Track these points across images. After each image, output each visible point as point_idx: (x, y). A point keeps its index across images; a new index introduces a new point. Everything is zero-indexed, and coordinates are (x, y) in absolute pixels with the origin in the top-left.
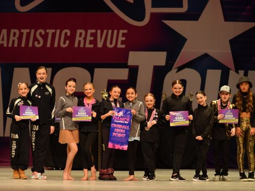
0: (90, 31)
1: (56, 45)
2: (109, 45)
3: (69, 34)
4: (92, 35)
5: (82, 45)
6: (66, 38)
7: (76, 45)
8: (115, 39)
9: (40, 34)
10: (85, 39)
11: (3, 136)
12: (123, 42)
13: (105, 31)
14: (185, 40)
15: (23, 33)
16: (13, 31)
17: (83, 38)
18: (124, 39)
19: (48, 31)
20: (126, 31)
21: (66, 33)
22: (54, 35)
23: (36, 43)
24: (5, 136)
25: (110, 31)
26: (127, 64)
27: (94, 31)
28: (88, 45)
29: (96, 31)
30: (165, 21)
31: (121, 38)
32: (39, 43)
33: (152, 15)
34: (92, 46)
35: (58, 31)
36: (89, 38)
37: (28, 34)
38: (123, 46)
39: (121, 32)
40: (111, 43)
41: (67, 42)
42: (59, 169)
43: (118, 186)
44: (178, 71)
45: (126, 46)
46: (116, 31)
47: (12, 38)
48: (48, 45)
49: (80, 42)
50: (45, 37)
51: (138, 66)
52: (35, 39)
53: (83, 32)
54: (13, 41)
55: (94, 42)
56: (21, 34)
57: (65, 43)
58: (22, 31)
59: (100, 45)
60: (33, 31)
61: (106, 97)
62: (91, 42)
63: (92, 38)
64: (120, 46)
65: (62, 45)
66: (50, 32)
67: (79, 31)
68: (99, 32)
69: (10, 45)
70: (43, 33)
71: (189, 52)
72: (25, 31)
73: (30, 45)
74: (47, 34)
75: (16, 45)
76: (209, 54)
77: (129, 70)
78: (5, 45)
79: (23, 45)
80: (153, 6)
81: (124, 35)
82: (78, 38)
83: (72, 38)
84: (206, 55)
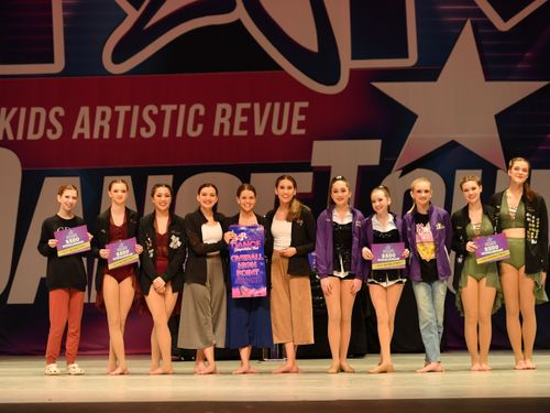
0: (240, 106)
1: (179, 133)
2: (275, 131)
3: (202, 113)
4: (244, 112)
5: (226, 133)
6: (198, 119)
7: (216, 132)
8: (287, 119)
9: (150, 113)
10: (232, 120)
11: (87, 301)
12: (301, 125)
13: (268, 105)
14: (414, 117)
15: (119, 113)
16: (99, 110)
17: (228, 119)
18: (303, 118)
19: (163, 107)
20: (305, 104)
21: (197, 111)
22: (175, 114)
23: (143, 130)
24: (92, 301)
25: (277, 105)
26: (310, 163)
27: (248, 105)
28: (237, 132)
29: (252, 106)
30: (377, 85)
31: (297, 118)
32: (148, 129)
33: (353, 72)
34: (245, 133)
35: (183, 107)
36: (239, 119)
37: (129, 115)
38: (303, 132)
39: (298, 105)
40: (279, 127)
41: (200, 127)
42: (191, 360)
44: (401, 176)
45: (306, 132)
46: (287, 105)
47: (98, 123)
48: (166, 134)
49: (222, 126)
50: (159, 119)
51: (330, 167)
52: (141, 123)
53: (228, 107)
54: (102, 128)
55: (248, 125)
56: (115, 116)
57: (195, 129)
58: (117, 108)
59: (259, 130)
60: (136, 109)
62: (243, 126)
63: (245, 119)
64: (295, 131)
65: (191, 133)
66: (168, 109)
67: (220, 107)
68: (257, 106)
69: (96, 135)
70: (155, 111)
71: (422, 139)
72: (122, 110)
73: (133, 134)
74: (162, 113)
75: (106, 135)
77: (315, 177)
78: (87, 136)
79: (119, 134)
80: (355, 56)
81: (302, 111)
82: (218, 120)
83: (207, 120)
84: (453, 145)
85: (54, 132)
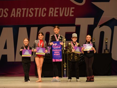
0: (56, 9)
1: (39, 16)
2: (65, 15)
3: (46, 10)
4: (57, 10)
5: (52, 16)
6: (44, 12)
7: (49, 16)
8: (69, 12)
9: (32, 10)
10: (54, 12)
11: (14, 61)
12: (72, 14)
13: (64, 8)
14: (103, 12)
15: (23, 10)
16: (18, 9)
17: (53, 12)
18: (73, 12)
19: (35, 9)
20: (74, 8)
21: (44, 10)
22: (38, 11)
23: (30, 15)
24: (16, 61)
25: (66, 8)
26: (75, 24)
27: (58, 8)
28: (55, 15)
29: (59, 8)
31: (71, 12)
32: (31, 15)
34: (57, 16)
35: (40, 9)
36: (56, 12)
37: (26, 11)
38: (73, 15)
39: (72, 8)
40: (67, 14)
41: (45, 14)
42: (43, 77)
43: (72, 85)
44: (100, 27)
45: (74, 16)
46: (69, 8)
47: (17, 13)
48: (36, 16)
49: (51, 14)
50: (34, 12)
51: (80, 25)
52: (29, 13)
53: (53, 9)
54: (18, 14)
55: (58, 14)
56: (22, 11)
57: (44, 14)
58: (23, 9)
59: (61, 15)
60: (28, 9)
61: (65, 41)
63: (57, 12)
64: (71, 15)
65: (43, 16)
66: (37, 9)
67: (50, 9)
68: (60, 8)
69: (17, 16)
70: (33, 10)
71: (105, 18)
72: (24, 9)
73: (27, 16)
74: (35, 10)
75: (20, 16)
76: (115, 18)
77: (76, 27)
78: (15, 16)
79: (23, 16)
81: (73, 10)
82: (50, 12)
83: (47, 12)
84: (113, 19)
85: (6, 15)
